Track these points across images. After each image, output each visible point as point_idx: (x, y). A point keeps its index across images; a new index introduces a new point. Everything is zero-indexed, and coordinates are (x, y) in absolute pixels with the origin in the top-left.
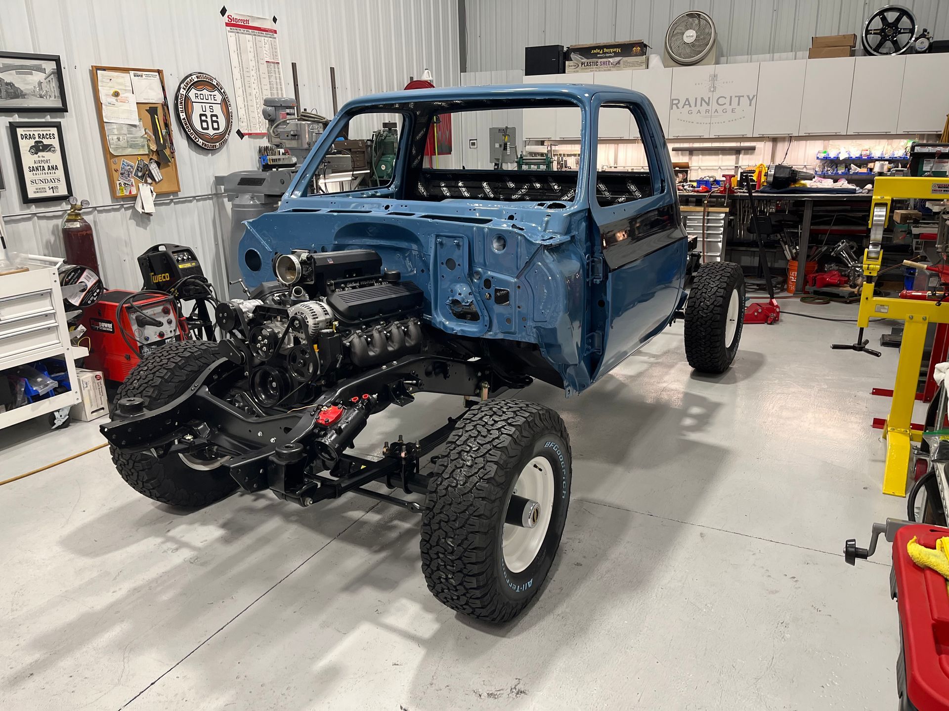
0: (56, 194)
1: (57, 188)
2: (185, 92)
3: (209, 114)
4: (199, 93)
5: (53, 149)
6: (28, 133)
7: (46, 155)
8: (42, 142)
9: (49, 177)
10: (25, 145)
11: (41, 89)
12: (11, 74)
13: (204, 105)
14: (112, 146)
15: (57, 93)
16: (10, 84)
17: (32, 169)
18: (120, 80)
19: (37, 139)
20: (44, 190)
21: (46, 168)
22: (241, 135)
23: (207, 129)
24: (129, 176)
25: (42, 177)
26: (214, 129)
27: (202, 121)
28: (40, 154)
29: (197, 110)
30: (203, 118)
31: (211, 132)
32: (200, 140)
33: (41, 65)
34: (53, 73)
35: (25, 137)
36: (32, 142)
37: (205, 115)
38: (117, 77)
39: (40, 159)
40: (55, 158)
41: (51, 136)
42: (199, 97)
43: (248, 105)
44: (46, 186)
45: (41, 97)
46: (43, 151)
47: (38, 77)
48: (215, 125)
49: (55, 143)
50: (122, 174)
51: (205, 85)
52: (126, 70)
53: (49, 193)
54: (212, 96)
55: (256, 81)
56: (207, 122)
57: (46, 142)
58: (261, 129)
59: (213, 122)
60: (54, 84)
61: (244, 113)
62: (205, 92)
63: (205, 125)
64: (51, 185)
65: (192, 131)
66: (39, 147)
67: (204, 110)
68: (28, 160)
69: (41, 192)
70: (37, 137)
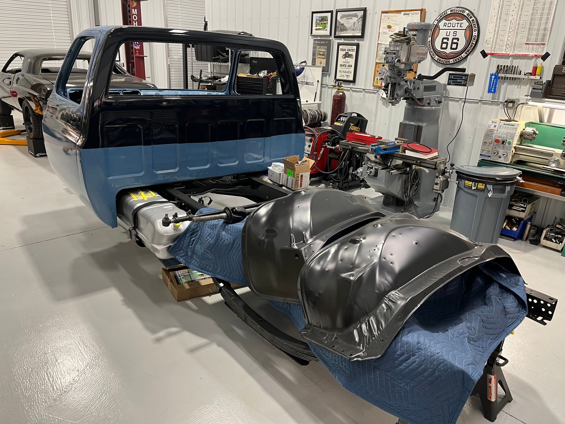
0: (348, 79)
1: (349, 76)
2: (437, 22)
3: (451, 38)
4: (448, 22)
5: (352, 57)
6: (343, 48)
7: (348, 59)
8: (348, 53)
9: (347, 70)
10: (341, 53)
11: (354, 26)
12: (344, 19)
13: (448, 31)
14: (379, 57)
15: (361, 28)
16: (342, 24)
17: (341, 65)
18: (395, 18)
19: (347, 51)
20: (343, 76)
21: (347, 66)
22: (484, 54)
23: (446, 48)
24: (383, 75)
25: (344, 70)
26: (451, 48)
27: (443, 43)
28: (346, 58)
29: (442, 34)
30: (445, 41)
31: (448, 51)
32: (436, 57)
33: (357, 14)
34: (361, 17)
35: (342, 50)
36: (344, 53)
37: (448, 39)
38: (394, 16)
39: (346, 61)
40: (352, 61)
41: (353, 50)
42: (447, 26)
43: (498, 30)
44: (345, 74)
45: (353, 30)
46: (348, 57)
47: (355, 19)
48: (454, 46)
49: (354, 54)
50: (380, 73)
51: (455, 16)
52: (399, 12)
53: (345, 78)
54: (459, 25)
55: (517, 9)
56: (447, 43)
57: (350, 53)
58: (507, 50)
59: (453, 43)
60: (361, 23)
61: (492, 36)
62: (454, 21)
63: (444, 46)
64: (347, 74)
65: (432, 50)
66: (347, 55)
67: (448, 34)
68: (341, 61)
69: (342, 77)
70: (347, 50)
